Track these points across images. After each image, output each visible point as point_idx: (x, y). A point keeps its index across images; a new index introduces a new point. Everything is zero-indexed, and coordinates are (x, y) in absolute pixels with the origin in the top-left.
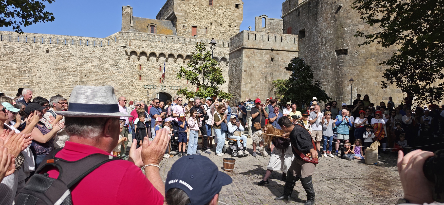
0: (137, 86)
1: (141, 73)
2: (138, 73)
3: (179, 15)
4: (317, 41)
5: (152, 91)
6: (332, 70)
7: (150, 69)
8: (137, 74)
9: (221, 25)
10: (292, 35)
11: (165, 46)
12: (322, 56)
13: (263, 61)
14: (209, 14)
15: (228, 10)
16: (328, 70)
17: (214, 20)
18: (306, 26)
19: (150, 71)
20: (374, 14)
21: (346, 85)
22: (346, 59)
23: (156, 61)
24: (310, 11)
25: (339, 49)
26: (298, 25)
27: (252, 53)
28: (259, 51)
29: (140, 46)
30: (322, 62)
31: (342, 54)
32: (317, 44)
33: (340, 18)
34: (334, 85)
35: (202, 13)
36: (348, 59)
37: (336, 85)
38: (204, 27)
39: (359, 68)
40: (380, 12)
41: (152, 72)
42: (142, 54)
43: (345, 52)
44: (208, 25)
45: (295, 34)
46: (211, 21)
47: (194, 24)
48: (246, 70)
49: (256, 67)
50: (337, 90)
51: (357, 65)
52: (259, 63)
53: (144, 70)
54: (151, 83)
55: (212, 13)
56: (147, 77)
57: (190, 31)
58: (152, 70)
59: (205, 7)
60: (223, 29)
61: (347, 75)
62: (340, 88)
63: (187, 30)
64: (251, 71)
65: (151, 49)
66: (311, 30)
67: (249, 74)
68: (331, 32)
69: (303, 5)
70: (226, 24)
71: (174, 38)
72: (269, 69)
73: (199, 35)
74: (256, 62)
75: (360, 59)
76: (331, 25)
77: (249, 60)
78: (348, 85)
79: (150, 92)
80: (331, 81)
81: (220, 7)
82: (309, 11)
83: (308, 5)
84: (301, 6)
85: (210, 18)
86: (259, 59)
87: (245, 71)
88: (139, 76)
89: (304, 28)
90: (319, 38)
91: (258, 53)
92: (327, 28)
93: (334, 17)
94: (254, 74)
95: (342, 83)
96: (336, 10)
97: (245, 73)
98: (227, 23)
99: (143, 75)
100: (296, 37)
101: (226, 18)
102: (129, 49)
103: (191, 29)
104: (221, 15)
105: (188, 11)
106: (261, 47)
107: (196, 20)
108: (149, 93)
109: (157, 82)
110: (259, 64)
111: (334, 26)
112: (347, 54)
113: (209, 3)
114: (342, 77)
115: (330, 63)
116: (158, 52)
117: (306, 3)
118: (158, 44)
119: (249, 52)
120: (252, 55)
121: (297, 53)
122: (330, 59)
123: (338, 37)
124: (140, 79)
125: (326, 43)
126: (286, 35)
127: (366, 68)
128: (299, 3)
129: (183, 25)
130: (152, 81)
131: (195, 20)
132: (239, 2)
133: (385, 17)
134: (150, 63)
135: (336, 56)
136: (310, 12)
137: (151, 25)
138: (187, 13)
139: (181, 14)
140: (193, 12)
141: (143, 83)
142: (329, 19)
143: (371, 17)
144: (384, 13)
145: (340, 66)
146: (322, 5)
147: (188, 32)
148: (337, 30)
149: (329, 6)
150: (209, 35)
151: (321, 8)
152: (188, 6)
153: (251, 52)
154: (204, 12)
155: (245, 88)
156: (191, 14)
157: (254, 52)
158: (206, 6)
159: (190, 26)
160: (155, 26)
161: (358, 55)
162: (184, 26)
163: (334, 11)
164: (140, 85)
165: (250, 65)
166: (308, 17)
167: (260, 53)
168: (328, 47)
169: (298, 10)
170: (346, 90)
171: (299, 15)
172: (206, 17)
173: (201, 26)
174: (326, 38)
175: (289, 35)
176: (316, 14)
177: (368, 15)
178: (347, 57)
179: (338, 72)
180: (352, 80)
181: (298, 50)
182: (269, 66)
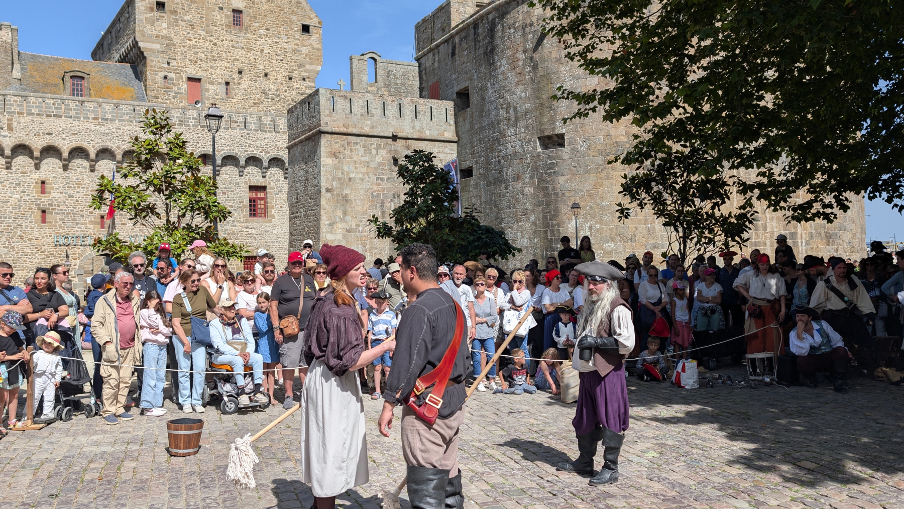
0: (34, 238)
1: (45, 203)
2: (37, 205)
3: (151, 50)
4: (498, 115)
5: (79, 251)
6: (533, 183)
7: (71, 192)
8: (33, 207)
9: (266, 75)
10: (439, 101)
11: (114, 130)
12: (510, 151)
13: (373, 165)
14: (233, 47)
15: (284, 38)
16: (524, 184)
17: (247, 62)
18: (471, 80)
19: (71, 196)
20: (594, 48)
21: (565, 217)
22: (563, 157)
23: (88, 170)
24: (477, 44)
25: (546, 134)
26: (454, 76)
27: (343, 146)
28: (361, 140)
29: (41, 132)
30: (509, 165)
31: (554, 145)
32: (498, 123)
33: (545, 60)
34: (539, 220)
35: (215, 44)
36: (566, 157)
37: (543, 218)
38: (220, 80)
39: (592, 178)
40: (608, 41)
41: (77, 201)
42: (48, 153)
43: (560, 141)
44: (231, 76)
45: (449, 100)
46: (240, 65)
47: (194, 73)
48: (332, 189)
49: (357, 181)
50: (546, 232)
51: (587, 172)
52: (364, 170)
53: (54, 194)
54: (77, 229)
55: (242, 45)
56: (64, 213)
57: (183, 91)
58: (78, 195)
59: (223, 29)
60: (272, 86)
61: (567, 194)
62: (553, 226)
63: (175, 89)
64: (343, 190)
65: (73, 138)
66: (484, 89)
67: (340, 198)
68: (526, 94)
69: (462, 30)
70: (280, 74)
71: (137, 108)
72: (389, 185)
73: (208, 100)
74: (356, 168)
75: (593, 156)
76: (525, 79)
77: (336, 162)
78: (570, 219)
79: (74, 254)
80: (533, 211)
81: (263, 32)
82: (475, 44)
83: (472, 30)
84: (457, 33)
85: (237, 57)
86: (363, 159)
87: (328, 190)
88: (40, 212)
89: (466, 85)
90: (502, 108)
91: (358, 146)
92: (518, 84)
93: (532, 58)
94: (351, 197)
95: (556, 214)
96: (535, 41)
97: (329, 195)
98: (282, 70)
99: (52, 209)
100: (450, 105)
101: (278, 58)
102: (7, 138)
103: (184, 86)
104: (266, 51)
105: (177, 40)
106: (367, 130)
107: (199, 62)
108: (70, 258)
109: (92, 226)
110: (362, 173)
111: (533, 81)
112: (564, 146)
113: (231, 19)
114: (556, 201)
115: (528, 167)
116: (93, 147)
117: (468, 25)
118: (92, 126)
119: (336, 143)
120: (345, 149)
121: (455, 145)
122: (527, 158)
123: (542, 105)
124: (44, 221)
125: (517, 119)
126: (426, 100)
127: (607, 177)
128: (453, 25)
129: (162, 74)
130: (77, 224)
131: (196, 62)
132: (311, 19)
133: (617, 53)
134: (71, 175)
135: (539, 150)
136: (477, 47)
137: (72, 74)
138: (174, 44)
139: (157, 46)
140: (188, 42)
141: (51, 231)
142: (521, 63)
143: (588, 54)
144: (615, 43)
145: (549, 174)
146: (503, 31)
147: (178, 93)
148: (539, 90)
149: (519, 34)
150: (234, 100)
151: (503, 37)
152: (176, 26)
153: (343, 143)
154: (219, 43)
155: (331, 232)
156: (184, 47)
157: (348, 143)
158: (224, 27)
159: (182, 78)
160: (83, 78)
161: (589, 149)
162: (165, 77)
163: (530, 45)
164: (43, 237)
165: (340, 175)
166: (475, 59)
167: (364, 146)
168: (523, 130)
169: (451, 42)
170: (567, 229)
171: (453, 54)
172: (224, 55)
173: (213, 79)
174: (515, 109)
175: (433, 100)
176: (492, 51)
177: (581, 48)
178: (565, 152)
179: (547, 188)
180: (576, 206)
181: (456, 139)
182: (388, 179)
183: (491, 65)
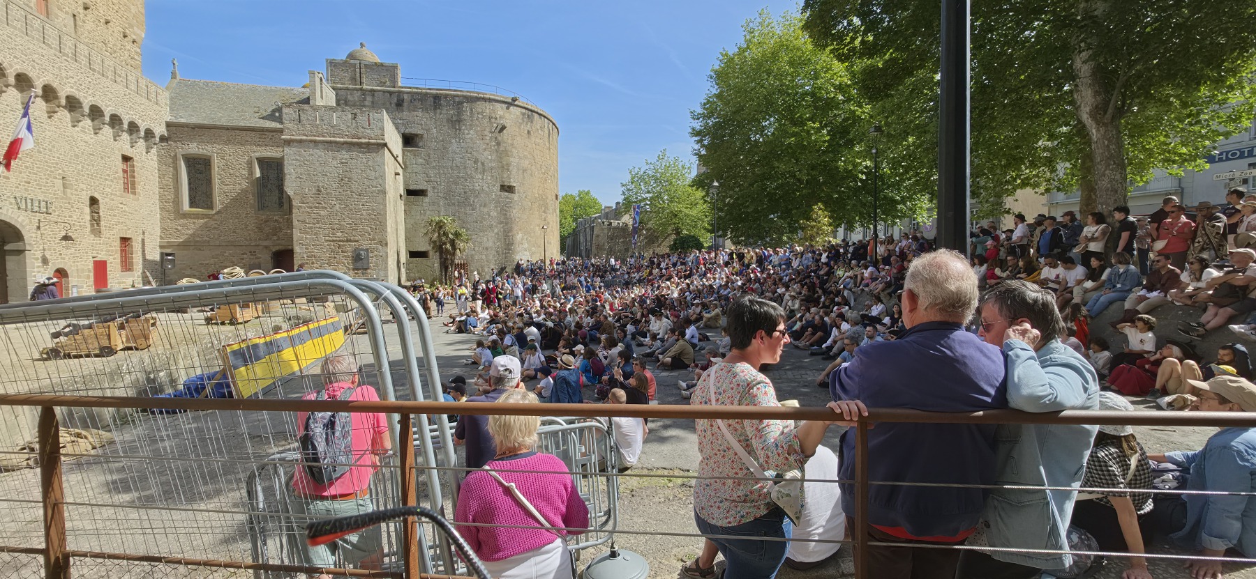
4: (464, 163)
6: (497, 210)
12: (477, 188)
16: (490, 209)
18: (428, 131)
21: (515, 232)
25: (505, 184)
26: (400, 121)
30: (476, 196)
32: (465, 168)
33: (505, 141)
34: (501, 232)
36: (515, 199)
39: (527, 212)
50: (505, 239)
51: (525, 209)
61: (517, 220)
62: (509, 236)
66: (446, 142)
68: (491, 157)
69: (416, 93)
75: (527, 201)
76: (490, 148)
78: (518, 233)
80: (496, 226)
82: (435, 109)
83: (432, 99)
84: (408, 93)
89: (420, 133)
90: (469, 160)
92: (485, 150)
93: (495, 138)
95: (511, 230)
96: (498, 129)
111: (496, 151)
112: (514, 193)
114: (511, 222)
115: (493, 201)
117: (427, 93)
122: (492, 195)
123: (502, 167)
125: (484, 171)
127: (533, 214)
135: (499, 192)
136: (438, 112)
142: (488, 138)
145: (507, 207)
146: (471, 113)
148: (500, 158)
151: (471, 117)
161: (526, 197)
166: (435, 119)
168: (489, 178)
169: (396, 95)
170: (517, 239)
171: (400, 105)
173: (61, 4)
176: (458, 121)
181: (403, 166)
183: (456, 130)
